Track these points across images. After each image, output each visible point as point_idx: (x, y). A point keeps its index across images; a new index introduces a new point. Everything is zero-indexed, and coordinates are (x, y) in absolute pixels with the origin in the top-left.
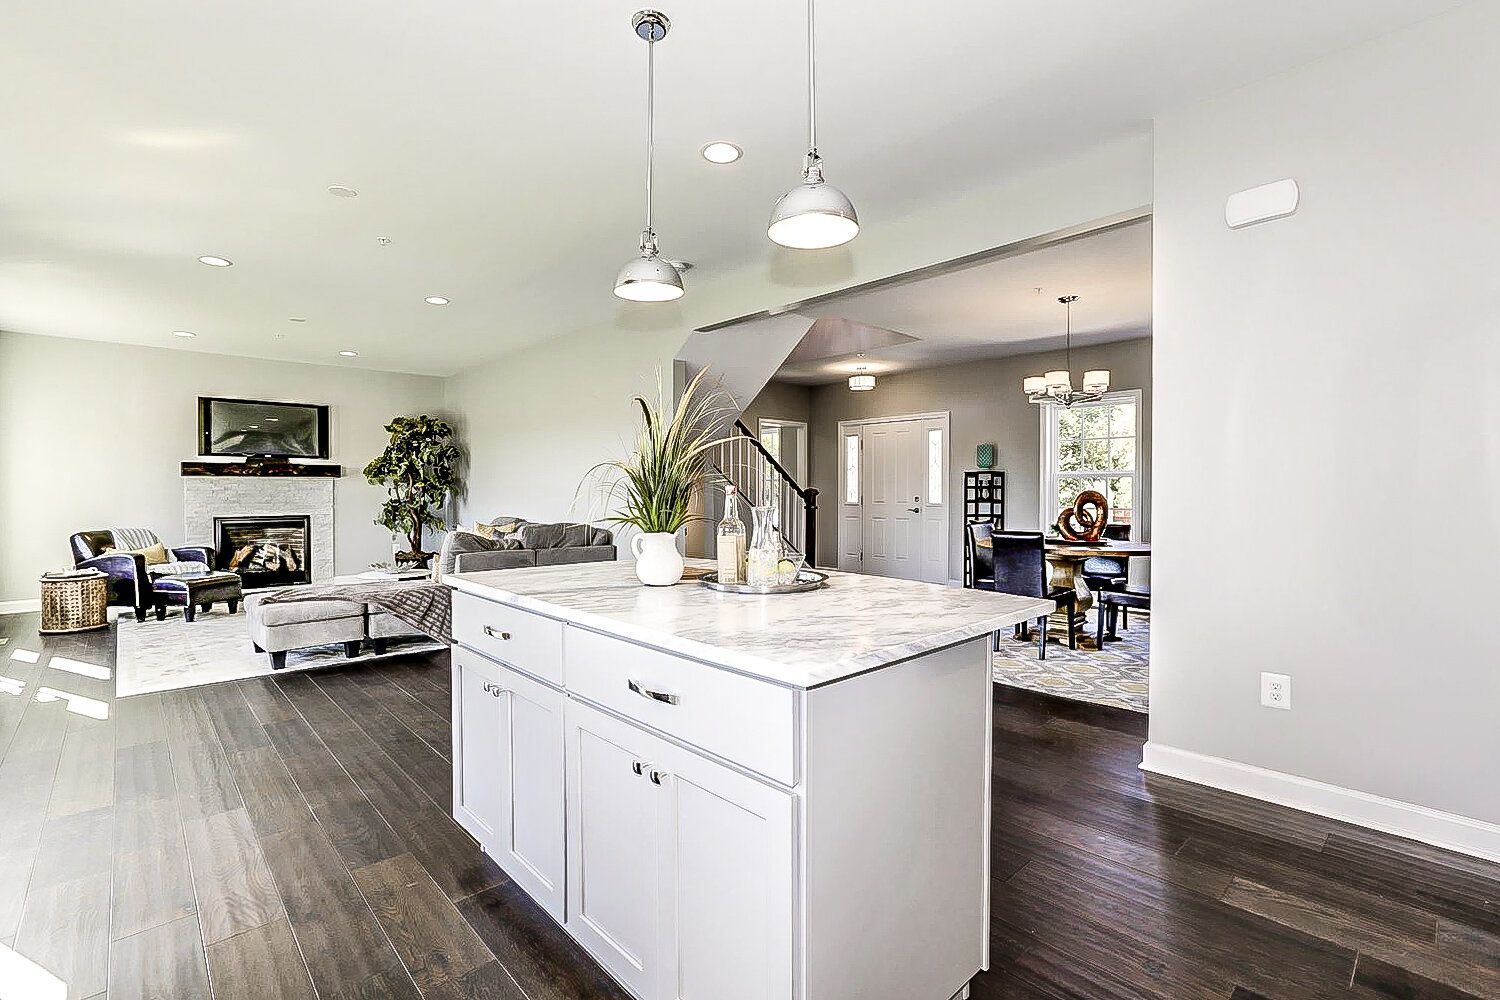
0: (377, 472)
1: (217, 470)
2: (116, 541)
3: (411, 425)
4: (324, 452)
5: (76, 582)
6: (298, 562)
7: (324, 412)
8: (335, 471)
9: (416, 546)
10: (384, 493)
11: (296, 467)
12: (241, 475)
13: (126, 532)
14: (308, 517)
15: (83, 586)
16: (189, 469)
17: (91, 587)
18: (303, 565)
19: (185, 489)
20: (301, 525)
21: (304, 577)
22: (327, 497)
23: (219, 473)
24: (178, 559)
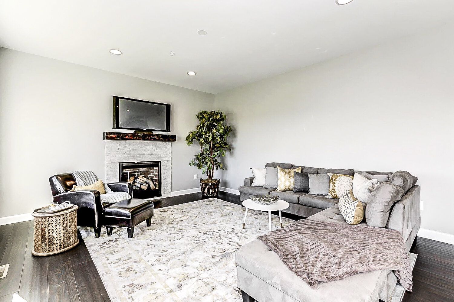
0: (191, 139)
1: (122, 137)
2: (77, 179)
3: (211, 115)
4: (168, 129)
5: (59, 216)
6: (155, 185)
7: (168, 107)
8: (174, 138)
9: (210, 177)
10: (196, 149)
11: (158, 135)
12: (133, 139)
13: (81, 173)
14: (160, 162)
15: (63, 219)
16: (108, 136)
17: (69, 218)
18: (157, 186)
19: (105, 147)
20: (157, 166)
21: (158, 193)
22: (169, 151)
23: (123, 139)
24: (112, 190)
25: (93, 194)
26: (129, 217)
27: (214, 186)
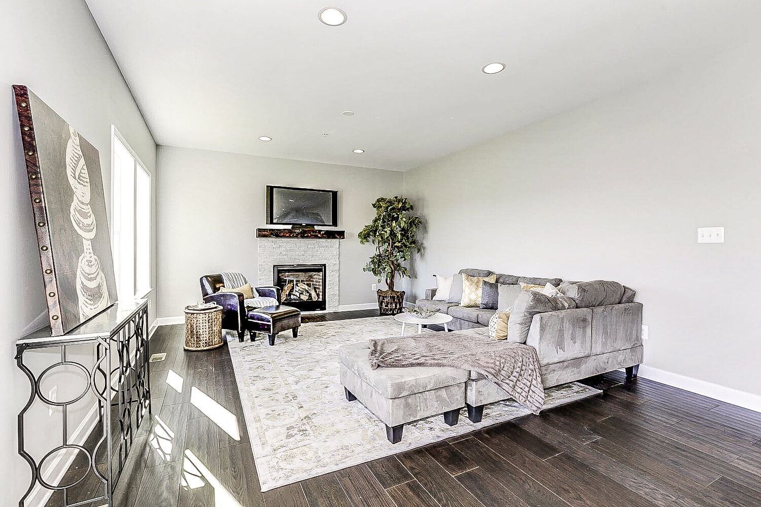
0: (365, 236)
1: (277, 234)
2: (225, 281)
3: (391, 202)
4: (335, 223)
5: (205, 314)
6: (318, 295)
7: (335, 194)
8: (341, 234)
9: (391, 286)
10: (372, 249)
11: (320, 231)
12: (290, 237)
13: (230, 275)
14: (325, 265)
15: (209, 317)
17: (214, 317)
18: (321, 297)
19: (259, 246)
20: (320, 270)
21: (322, 305)
22: (336, 252)
23: (277, 236)
24: (260, 296)
25: (237, 296)
26: (270, 322)
27: (394, 300)
